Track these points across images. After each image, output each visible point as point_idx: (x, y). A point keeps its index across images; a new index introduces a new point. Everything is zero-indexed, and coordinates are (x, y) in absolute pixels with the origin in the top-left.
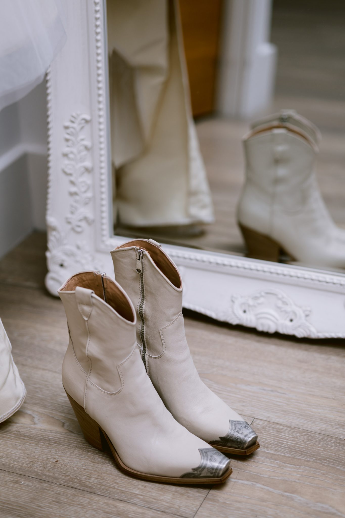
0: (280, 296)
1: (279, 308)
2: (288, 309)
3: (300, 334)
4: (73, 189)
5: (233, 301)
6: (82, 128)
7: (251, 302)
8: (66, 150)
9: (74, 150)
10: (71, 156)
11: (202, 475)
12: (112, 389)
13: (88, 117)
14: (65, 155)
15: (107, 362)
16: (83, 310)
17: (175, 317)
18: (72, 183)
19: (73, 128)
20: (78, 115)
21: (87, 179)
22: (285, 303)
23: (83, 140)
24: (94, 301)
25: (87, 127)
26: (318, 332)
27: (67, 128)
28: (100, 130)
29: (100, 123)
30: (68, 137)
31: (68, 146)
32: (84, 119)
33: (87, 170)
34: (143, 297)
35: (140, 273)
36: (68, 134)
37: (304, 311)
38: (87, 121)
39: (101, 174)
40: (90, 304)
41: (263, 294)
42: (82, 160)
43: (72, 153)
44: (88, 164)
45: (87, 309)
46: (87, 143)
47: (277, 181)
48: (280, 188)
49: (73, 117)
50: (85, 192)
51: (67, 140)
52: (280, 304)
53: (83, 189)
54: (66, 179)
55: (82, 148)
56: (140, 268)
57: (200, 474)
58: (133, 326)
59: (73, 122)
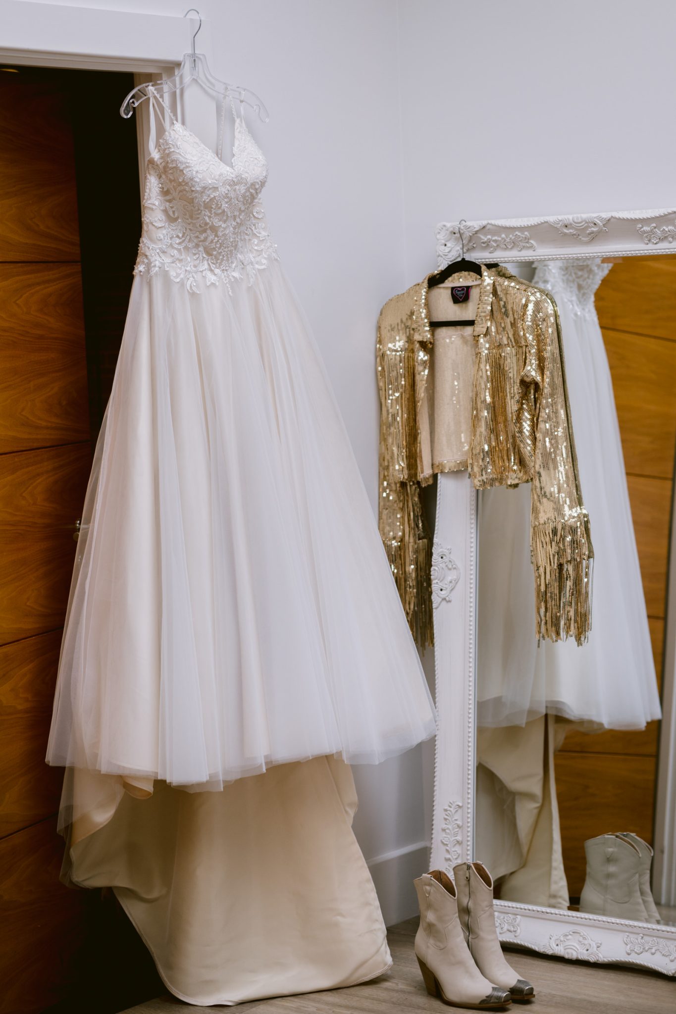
0: (582, 934)
1: (580, 942)
2: (586, 942)
3: (592, 959)
4: (448, 856)
5: (550, 939)
6: (457, 811)
7: (562, 939)
8: (444, 826)
9: (450, 827)
10: (447, 831)
11: (492, 1001)
12: (442, 946)
13: (460, 804)
14: (444, 830)
15: (439, 926)
16: (426, 889)
17: (487, 908)
18: (447, 851)
19: (449, 810)
20: (454, 802)
21: (458, 849)
22: (584, 938)
23: (456, 820)
24: (432, 882)
25: (460, 811)
26: (604, 958)
27: (446, 810)
28: (468, 813)
29: (468, 808)
30: (446, 817)
31: (446, 824)
32: (458, 805)
33: (459, 843)
34: (470, 897)
35: (468, 879)
36: (447, 815)
37: (596, 944)
38: (459, 807)
39: (468, 845)
40: (430, 885)
41: (571, 933)
42: (456, 835)
43: (448, 829)
44: (459, 838)
45: (428, 888)
46: (459, 823)
47: (609, 876)
48: (611, 882)
49: (450, 803)
50: (456, 859)
51: (446, 819)
52: (581, 939)
53: (455, 857)
54: (444, 848)
55: (455, 826)
56: (468, 876)
57: (490, 1000)
58: (455, 900)
59: (450, 807)
